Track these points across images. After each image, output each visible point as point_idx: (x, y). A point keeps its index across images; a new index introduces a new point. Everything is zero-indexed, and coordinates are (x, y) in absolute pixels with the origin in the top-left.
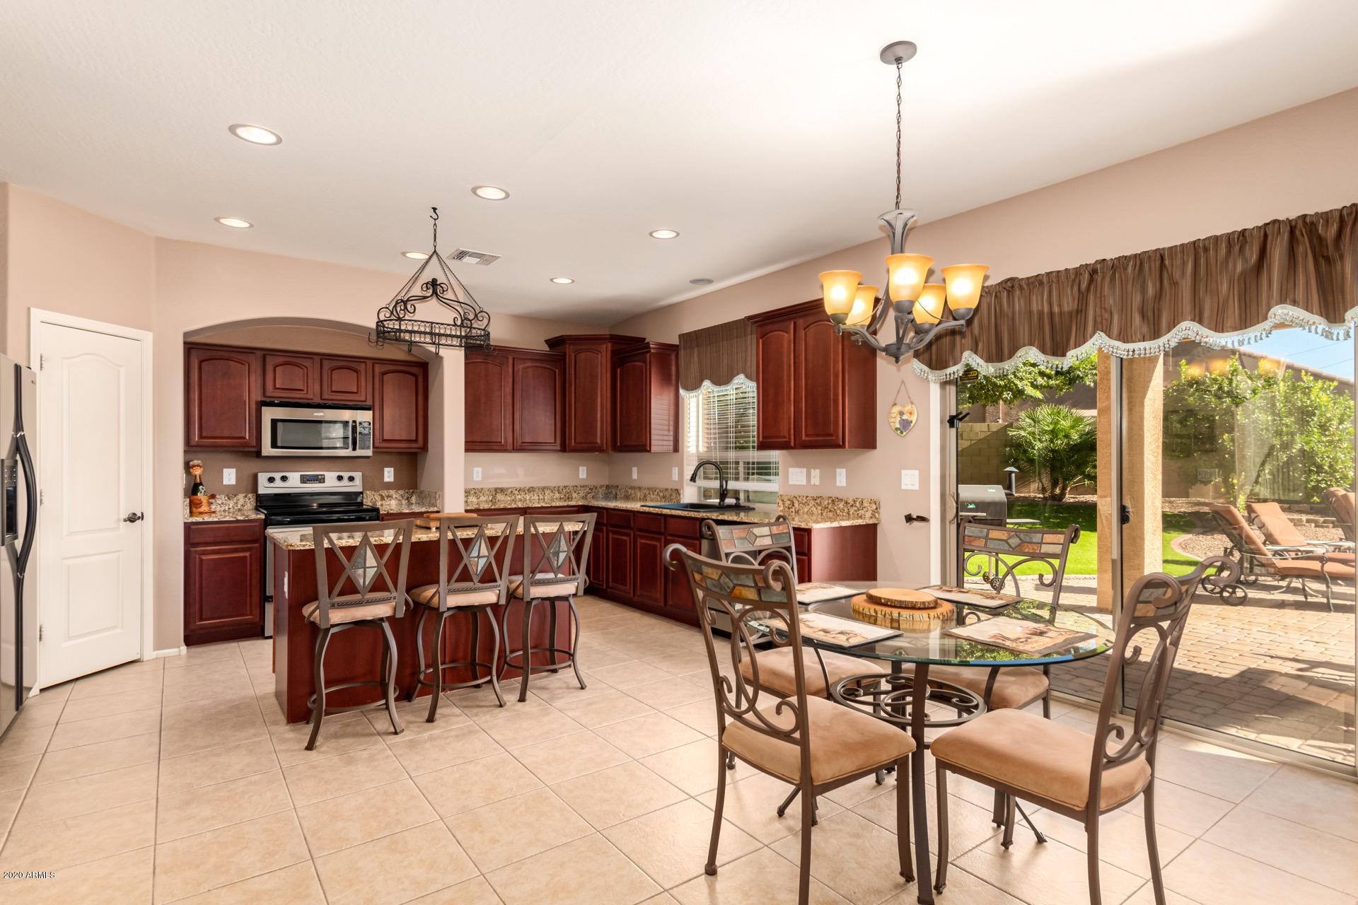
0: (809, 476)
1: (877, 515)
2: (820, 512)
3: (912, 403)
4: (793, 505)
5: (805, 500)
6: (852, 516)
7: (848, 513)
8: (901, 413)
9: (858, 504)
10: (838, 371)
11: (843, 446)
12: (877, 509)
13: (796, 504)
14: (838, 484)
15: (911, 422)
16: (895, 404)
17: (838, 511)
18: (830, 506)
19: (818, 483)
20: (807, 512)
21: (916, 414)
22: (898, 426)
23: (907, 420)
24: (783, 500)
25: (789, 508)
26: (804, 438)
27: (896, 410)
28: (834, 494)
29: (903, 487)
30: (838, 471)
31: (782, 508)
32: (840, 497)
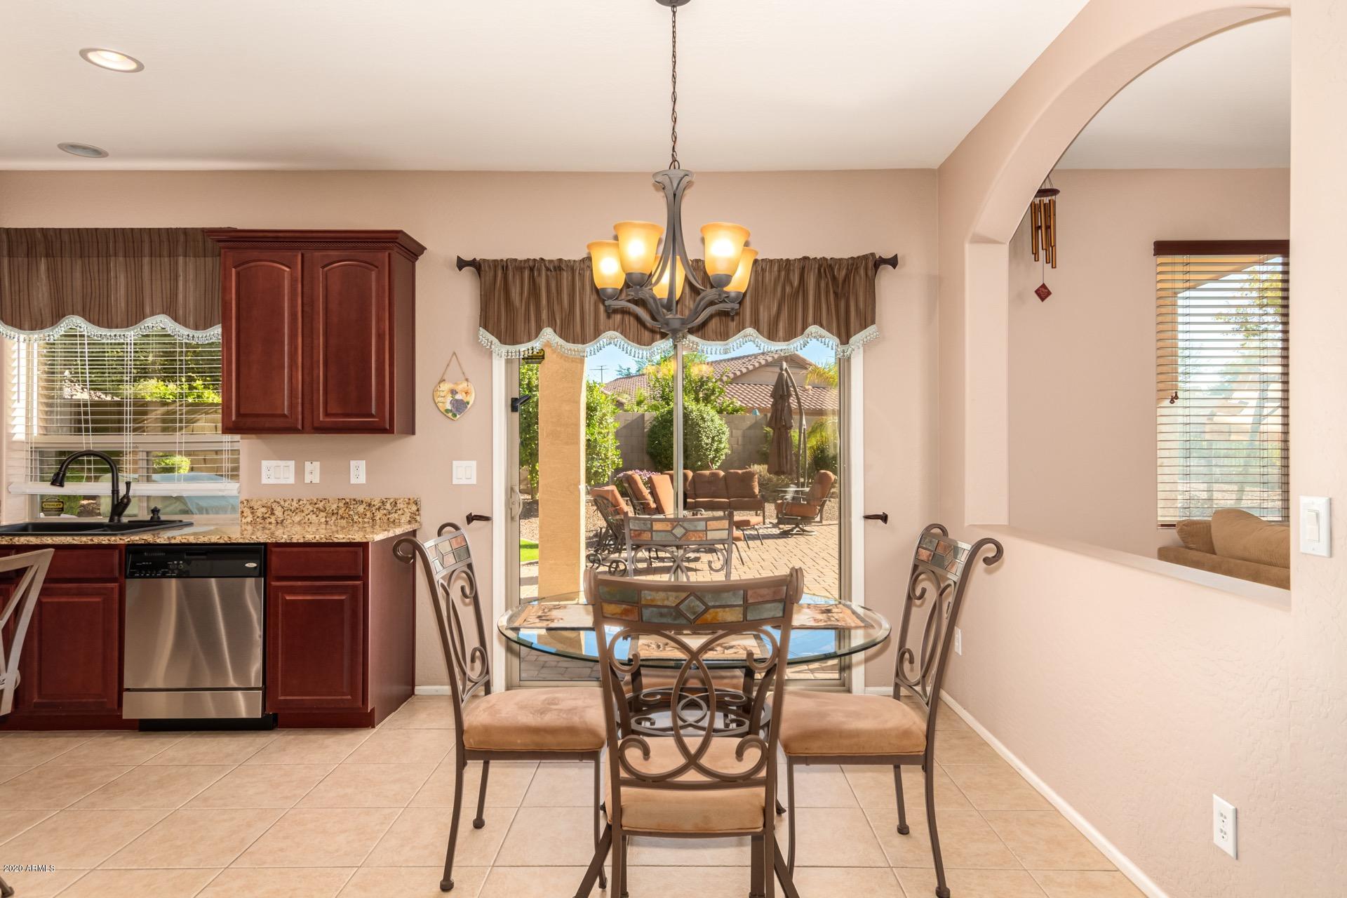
0: (300, 472)
1: (418, 518)
2: (323, 520)
3: (467, 380)
4: (273, 514)
5: (295, 504)
6: (378, 521)
7: (373, 519)
8: (453, 392)
9: (388, 506)
10: (384, 332)
11: (390, 431)
12: (418, 510)
13: (279, 512)
14: (353, 481)
15: (468, 403)
16: (443, 381)
17: (356, 518)
18: (341, 512)
19: (317, 480)
20: (299, 522)
21: (473, 395)
22: (449, 407)
23: (462, 400)
24: (252, 508)
25: (264, 519)
26: (321, 419)
27: (445, 387)
28: (349, 495)
29: (455, 482)
30: (353, 463)
31: (249, 519)
32: (358, 498)
